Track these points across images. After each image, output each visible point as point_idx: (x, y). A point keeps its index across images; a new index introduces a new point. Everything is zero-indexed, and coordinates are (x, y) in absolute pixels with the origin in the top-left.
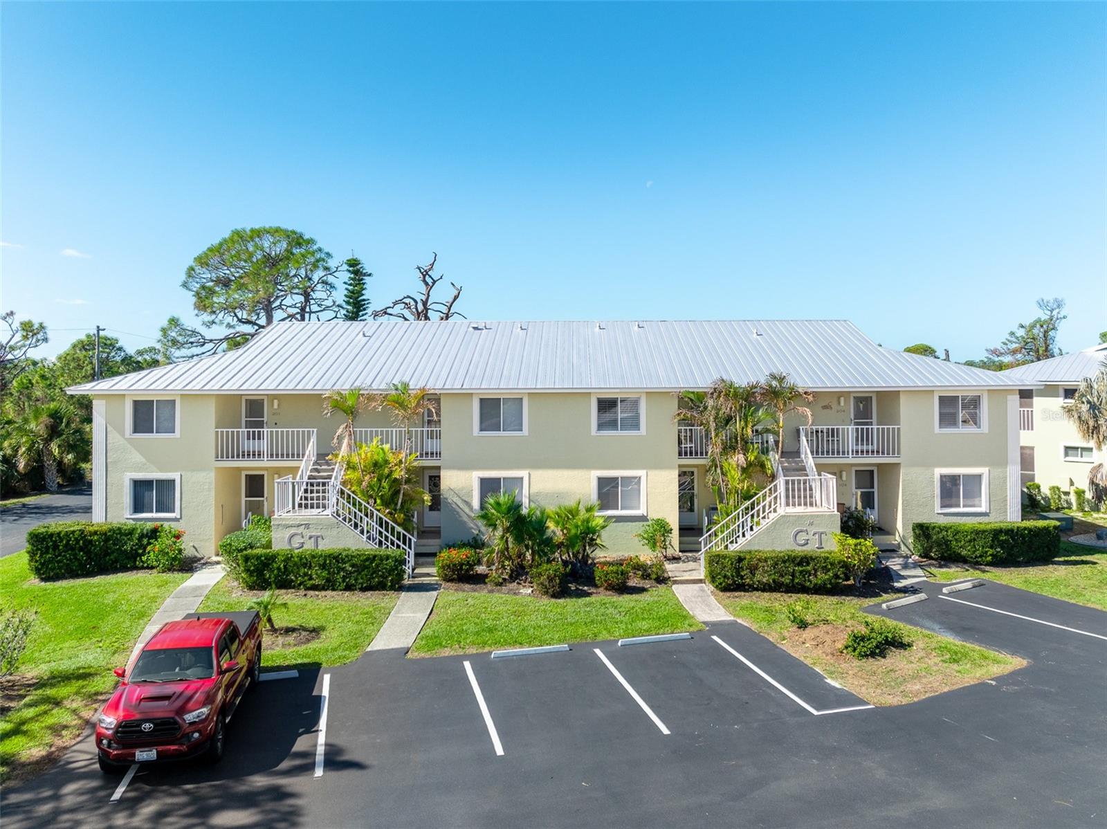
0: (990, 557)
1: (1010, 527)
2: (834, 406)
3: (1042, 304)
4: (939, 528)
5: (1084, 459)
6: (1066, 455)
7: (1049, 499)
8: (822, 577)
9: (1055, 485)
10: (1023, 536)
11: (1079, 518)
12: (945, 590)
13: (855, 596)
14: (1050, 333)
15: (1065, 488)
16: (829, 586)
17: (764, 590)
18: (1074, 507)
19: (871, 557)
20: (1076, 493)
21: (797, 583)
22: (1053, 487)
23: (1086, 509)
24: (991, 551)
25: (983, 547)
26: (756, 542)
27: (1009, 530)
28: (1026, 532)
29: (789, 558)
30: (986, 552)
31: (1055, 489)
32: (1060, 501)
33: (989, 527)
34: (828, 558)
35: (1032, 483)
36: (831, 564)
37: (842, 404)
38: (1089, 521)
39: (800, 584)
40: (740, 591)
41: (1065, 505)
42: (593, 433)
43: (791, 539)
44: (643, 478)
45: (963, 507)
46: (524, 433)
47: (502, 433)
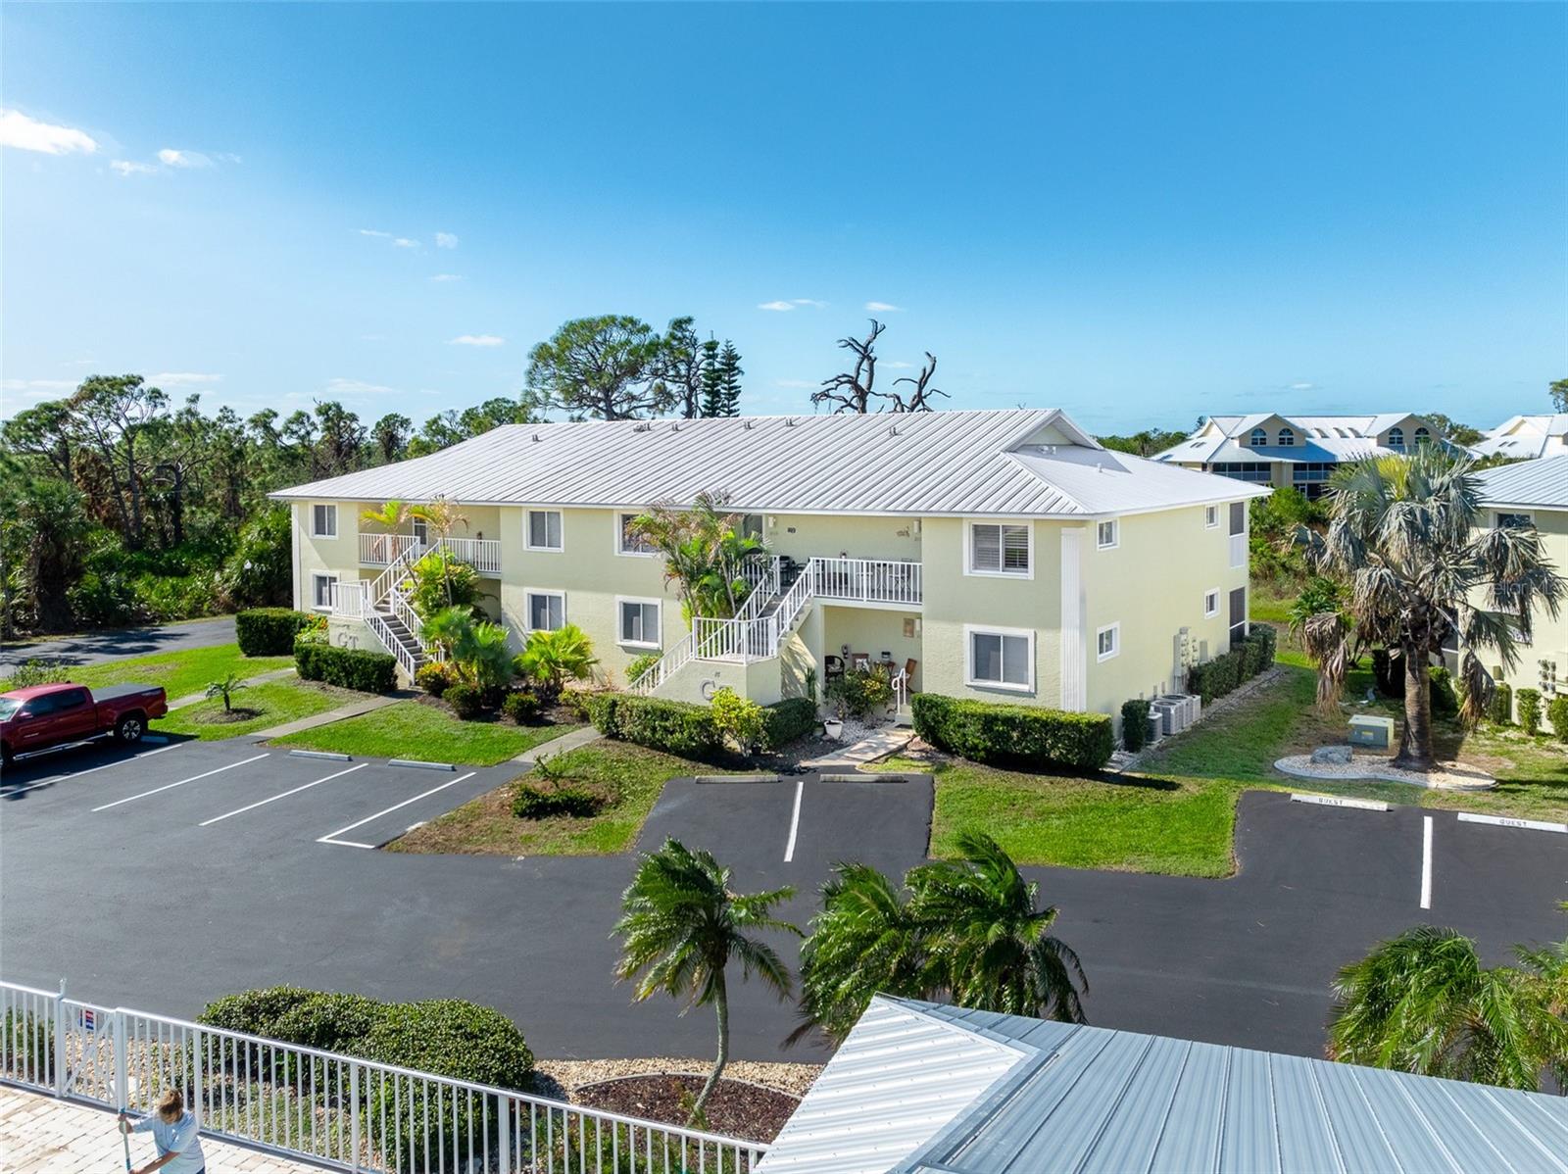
2: (912, 533)
42: (616, 554)
43: (699, 690)
44: (659, 607)
45: (1004, 681)
46: (562, 549)
47: (546, 549)
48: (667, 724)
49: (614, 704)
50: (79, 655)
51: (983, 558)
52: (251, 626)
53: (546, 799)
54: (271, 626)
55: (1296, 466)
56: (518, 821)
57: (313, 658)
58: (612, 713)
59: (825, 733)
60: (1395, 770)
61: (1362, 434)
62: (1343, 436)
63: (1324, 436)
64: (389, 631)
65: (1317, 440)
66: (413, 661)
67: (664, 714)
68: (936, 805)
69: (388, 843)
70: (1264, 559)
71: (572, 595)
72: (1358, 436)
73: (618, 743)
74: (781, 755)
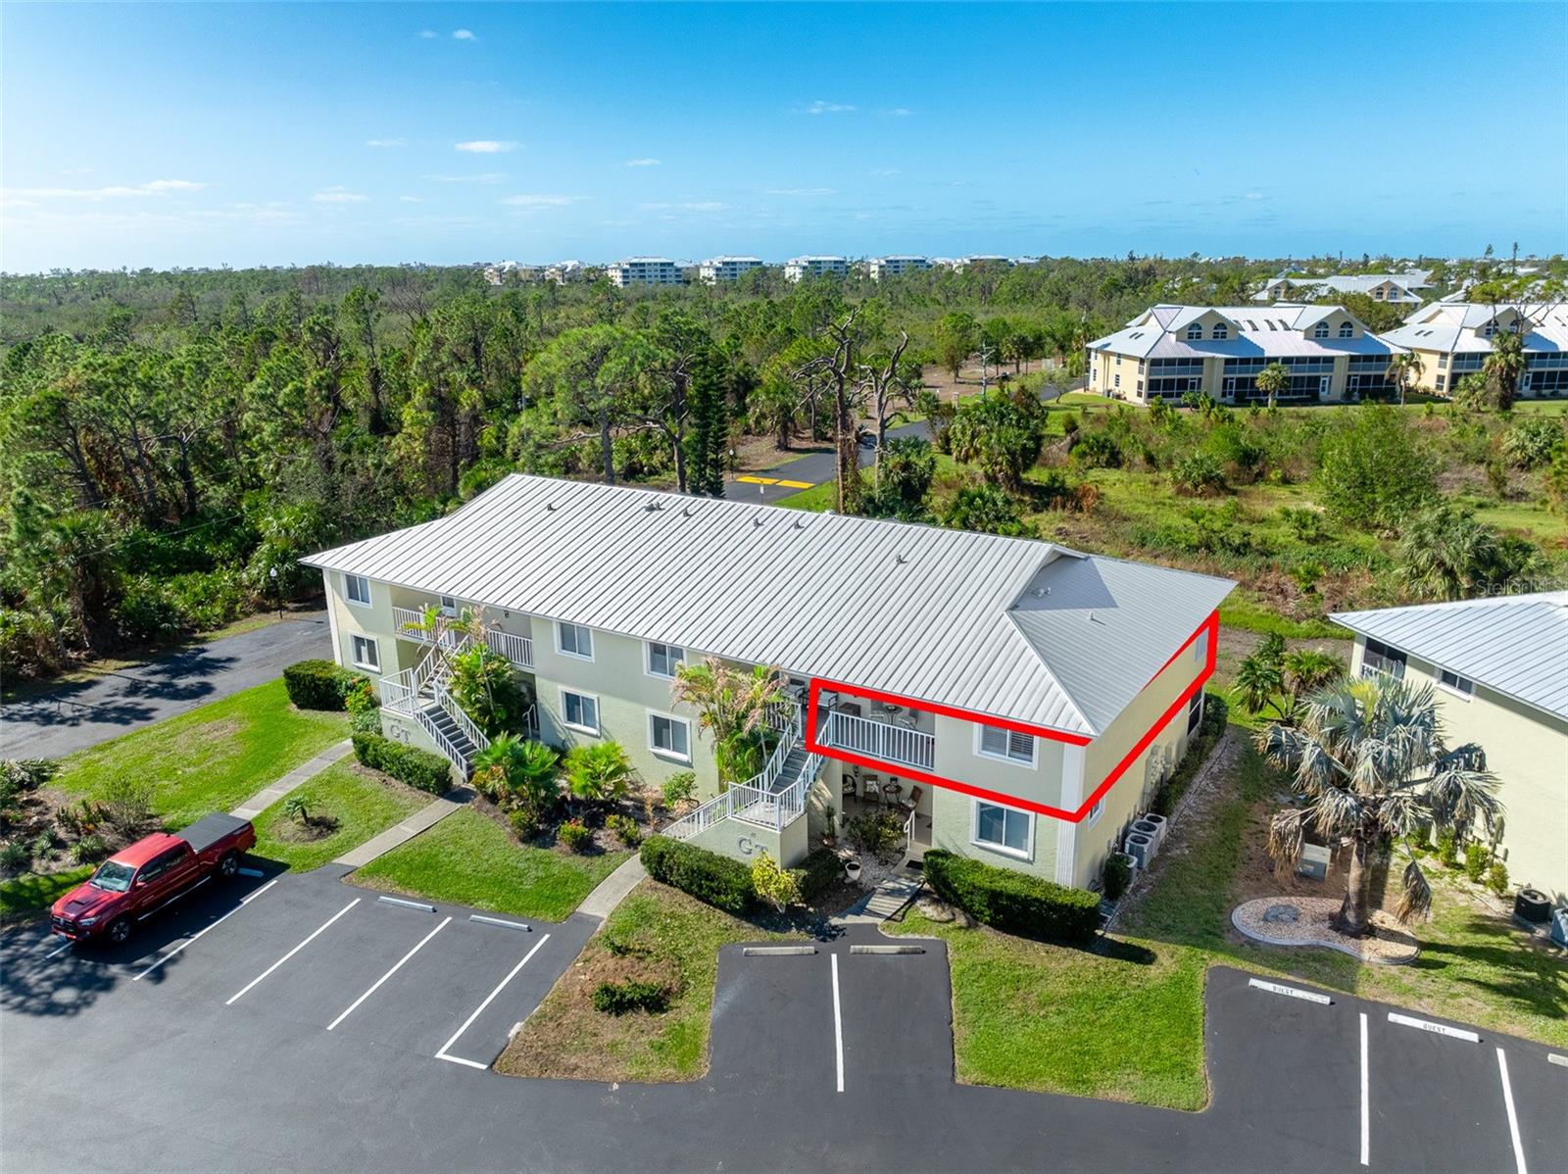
0: (988, 918)
8: (723, 898)
12: (852, 949)
13: (757, 924)
21: (704, 895)
26: (707, 837)
39: (706, 897)
40: (665, 883)
42: (645, 673)
43: (737, 846)
44: (688, 727)
45: (1006, 846)
46: (593, 659)
47: (576, 656)
48: (713, 885)
49: (662, 856)
50: (144, 702)
51: (991, 744)
52: (299, 684)
53: (623, 995)
54: (319, 685)
55: (1228, 361)
56: (601, 1017)
57: (370, 750)
58: (660, 863)
59: (846, 875)
60: (1334, 934)
61: (1290, 326)
62: (1273, 329)
63: (1255, 329)
64: (439, 731)
65: (1248, 333)
66: (464, 762)
68: (954, 992)
69: (497, 1058)
70: (1204, 532)
71: (604, 699)
72: (1287, 328)
73: (665, 886)
74: (811, 909)
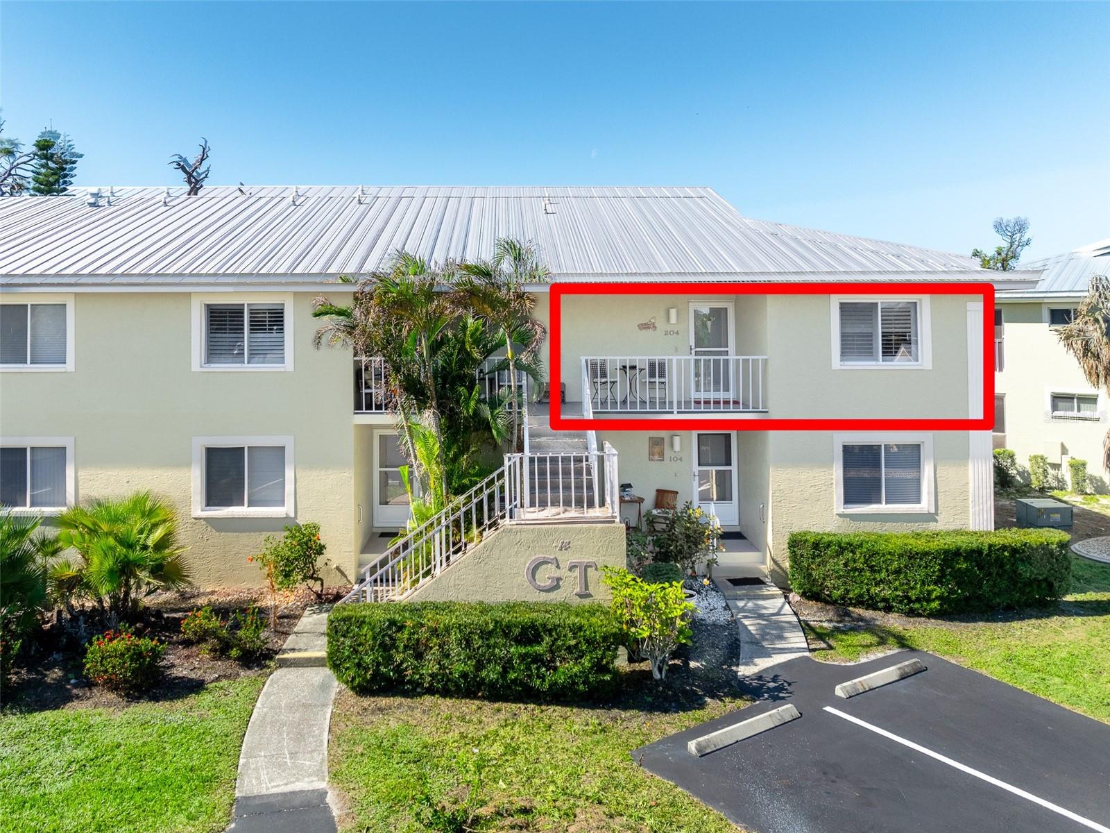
0: (937, 602)
1: (975, 546)
2: (660, 324)
3: (999, 227)
4: (839, 545)
5: (1083, 414)
6: (1055, 407)
7: (1029, 474)
8: (567, 669)
9: (1039, 454)
10: (1000, 563)
11: (1078, 504)
12: (840, 691)
13: (641, 708)
14: (1010, 262)
15: (1054, 458)
16: (581, 687)
17: (446, 693)
18: (1069, 487)
19: (679, 623)
20: (1072, 466)
21: (514, 681)
22: (1035, 457)
23: (1088, 491)
24: (938, 591)
25: (923, 583)
26: (452, 583)
27: (973, 551)
28: (1006, 553)
29: (496, 626)
30: (930, 593)
31: (1039, 460)
32: (1046, 477)
33: (934, 546)
34: (580, 628)
35: (1002, 450)
36: (589, 642)
37: (673, 319)
38: (1096, 511)
39: (522, 684)
40: (393, 696)
41: (1055, 484)
42: (196, 368)
45: (887, 503)
46: (68, 367)
47: (28, 367)
48: (539, 649)
51: (853, 345)
67: (529, 634)
